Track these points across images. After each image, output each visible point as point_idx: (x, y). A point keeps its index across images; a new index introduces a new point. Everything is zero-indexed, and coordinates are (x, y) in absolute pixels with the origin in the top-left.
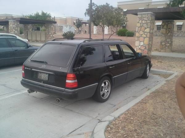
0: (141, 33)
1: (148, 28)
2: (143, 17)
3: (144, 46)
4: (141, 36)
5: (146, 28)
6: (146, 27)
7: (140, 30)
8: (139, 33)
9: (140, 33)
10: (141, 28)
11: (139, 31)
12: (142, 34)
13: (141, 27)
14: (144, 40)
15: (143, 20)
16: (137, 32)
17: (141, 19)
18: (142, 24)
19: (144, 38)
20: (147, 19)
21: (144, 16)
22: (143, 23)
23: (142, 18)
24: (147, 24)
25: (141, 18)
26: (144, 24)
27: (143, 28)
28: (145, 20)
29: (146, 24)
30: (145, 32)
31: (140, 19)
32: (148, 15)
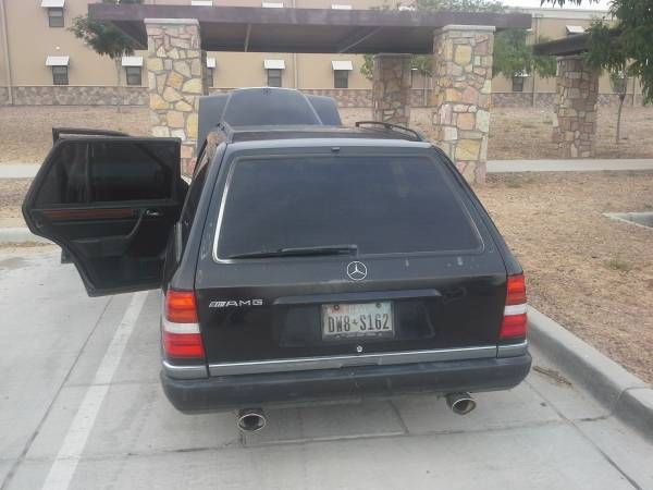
0: (171, 95)
1: (193, 77)
2: (170, 37)
3: (190, 145)
4: (174, 109)
5: (186, 79)
6: (188, 74)
7: (166, 85)
8: (161, 95)
9: (165, 96)
10: (167, 77)
11: (161, 88)
12: (174, 99)
13: (167, 72)
14: (185, 124)
15: (172, 47)
16: (156, 91)
17: (163, 44)
18: (168, 62)
19: (186, 114)
20: (186, 46)
21: (171, 32)
22: (173, 60)
23: (167, 42)
24: (189, 65)
25: (163, 39)
26: (176, 64)
27: (173, 77)
28: (179, 49)
29: (183, 64)
30: (187, 93)
31: (160, 42)
32: (188, 28)
